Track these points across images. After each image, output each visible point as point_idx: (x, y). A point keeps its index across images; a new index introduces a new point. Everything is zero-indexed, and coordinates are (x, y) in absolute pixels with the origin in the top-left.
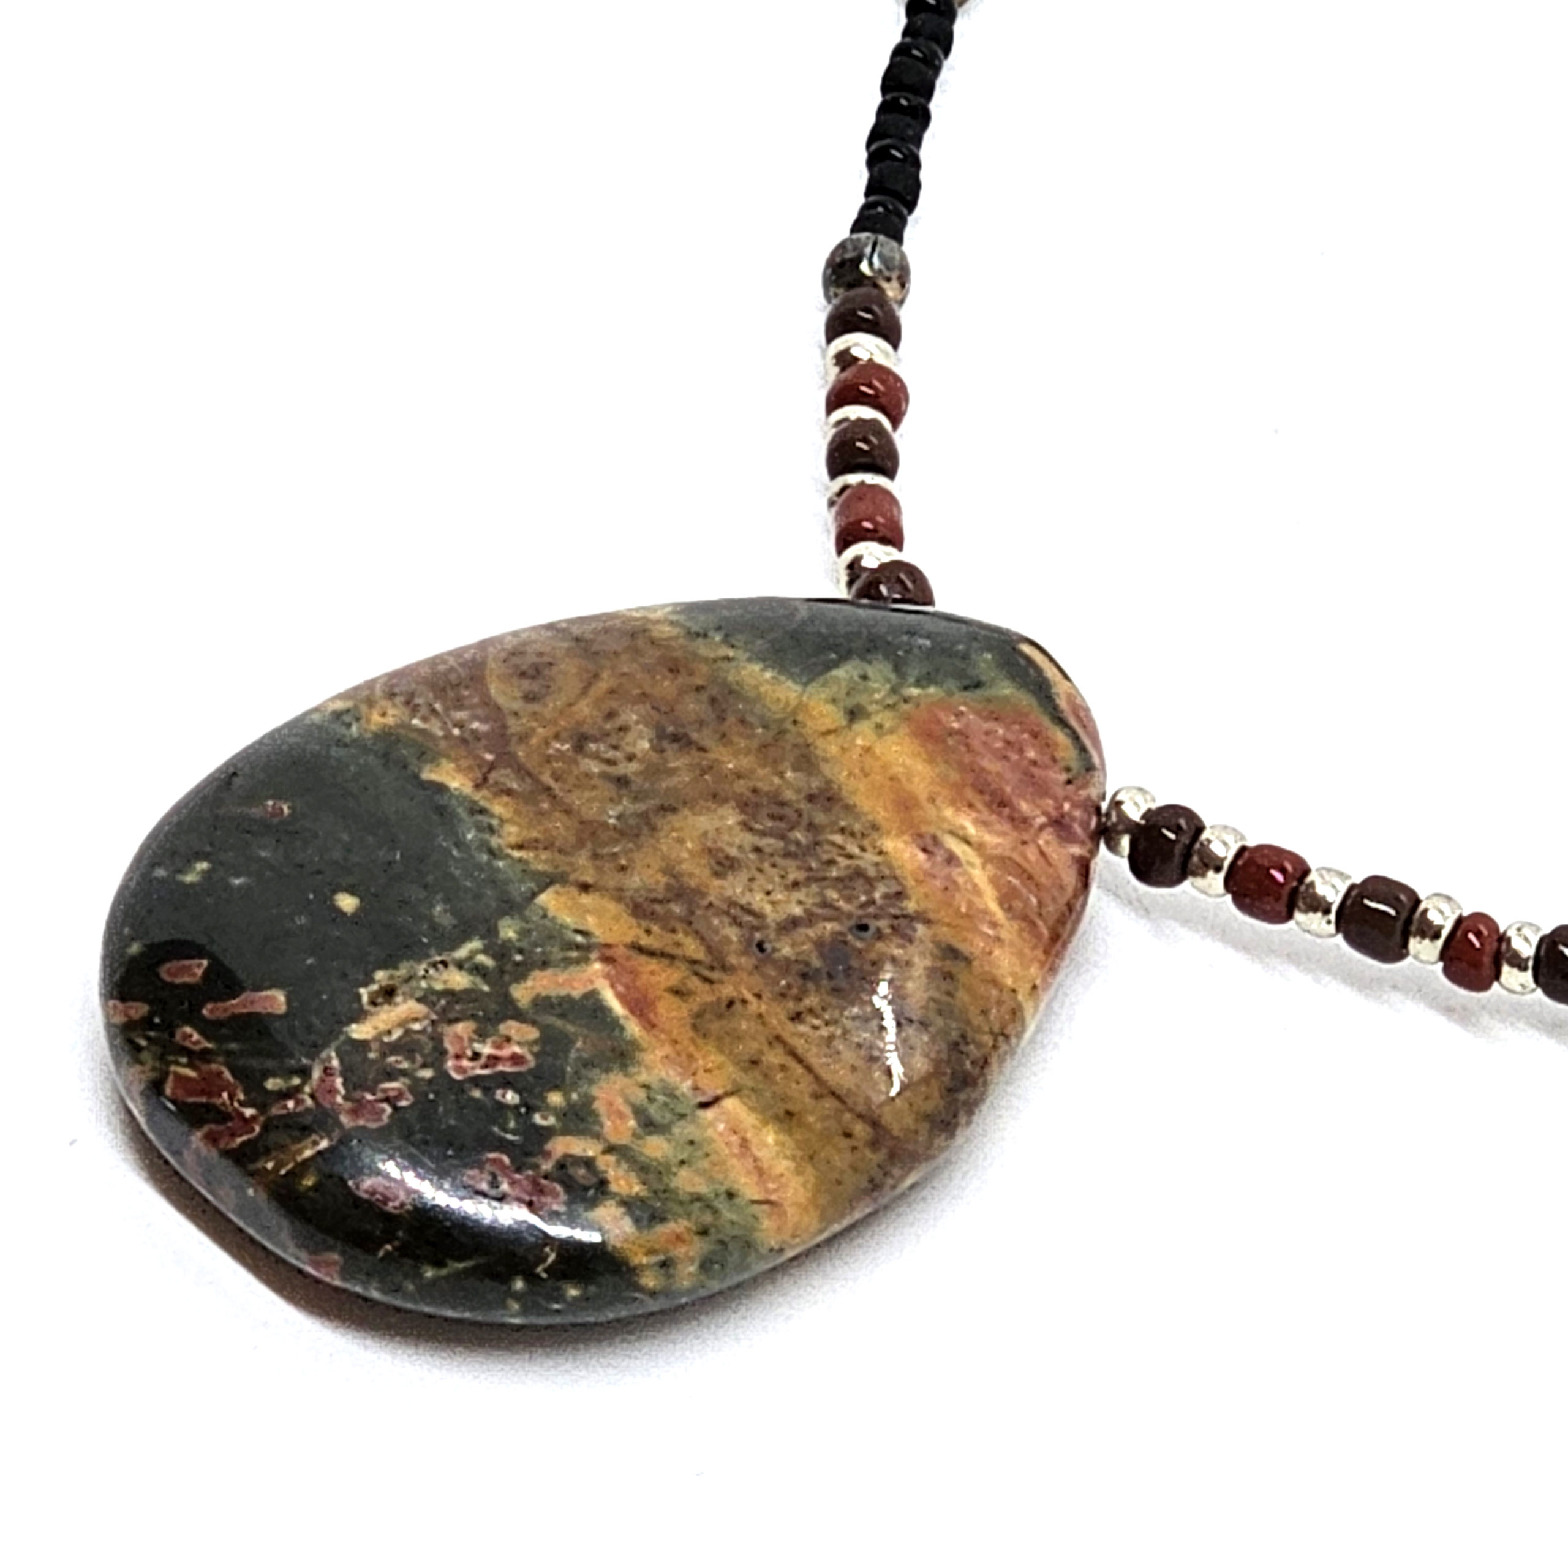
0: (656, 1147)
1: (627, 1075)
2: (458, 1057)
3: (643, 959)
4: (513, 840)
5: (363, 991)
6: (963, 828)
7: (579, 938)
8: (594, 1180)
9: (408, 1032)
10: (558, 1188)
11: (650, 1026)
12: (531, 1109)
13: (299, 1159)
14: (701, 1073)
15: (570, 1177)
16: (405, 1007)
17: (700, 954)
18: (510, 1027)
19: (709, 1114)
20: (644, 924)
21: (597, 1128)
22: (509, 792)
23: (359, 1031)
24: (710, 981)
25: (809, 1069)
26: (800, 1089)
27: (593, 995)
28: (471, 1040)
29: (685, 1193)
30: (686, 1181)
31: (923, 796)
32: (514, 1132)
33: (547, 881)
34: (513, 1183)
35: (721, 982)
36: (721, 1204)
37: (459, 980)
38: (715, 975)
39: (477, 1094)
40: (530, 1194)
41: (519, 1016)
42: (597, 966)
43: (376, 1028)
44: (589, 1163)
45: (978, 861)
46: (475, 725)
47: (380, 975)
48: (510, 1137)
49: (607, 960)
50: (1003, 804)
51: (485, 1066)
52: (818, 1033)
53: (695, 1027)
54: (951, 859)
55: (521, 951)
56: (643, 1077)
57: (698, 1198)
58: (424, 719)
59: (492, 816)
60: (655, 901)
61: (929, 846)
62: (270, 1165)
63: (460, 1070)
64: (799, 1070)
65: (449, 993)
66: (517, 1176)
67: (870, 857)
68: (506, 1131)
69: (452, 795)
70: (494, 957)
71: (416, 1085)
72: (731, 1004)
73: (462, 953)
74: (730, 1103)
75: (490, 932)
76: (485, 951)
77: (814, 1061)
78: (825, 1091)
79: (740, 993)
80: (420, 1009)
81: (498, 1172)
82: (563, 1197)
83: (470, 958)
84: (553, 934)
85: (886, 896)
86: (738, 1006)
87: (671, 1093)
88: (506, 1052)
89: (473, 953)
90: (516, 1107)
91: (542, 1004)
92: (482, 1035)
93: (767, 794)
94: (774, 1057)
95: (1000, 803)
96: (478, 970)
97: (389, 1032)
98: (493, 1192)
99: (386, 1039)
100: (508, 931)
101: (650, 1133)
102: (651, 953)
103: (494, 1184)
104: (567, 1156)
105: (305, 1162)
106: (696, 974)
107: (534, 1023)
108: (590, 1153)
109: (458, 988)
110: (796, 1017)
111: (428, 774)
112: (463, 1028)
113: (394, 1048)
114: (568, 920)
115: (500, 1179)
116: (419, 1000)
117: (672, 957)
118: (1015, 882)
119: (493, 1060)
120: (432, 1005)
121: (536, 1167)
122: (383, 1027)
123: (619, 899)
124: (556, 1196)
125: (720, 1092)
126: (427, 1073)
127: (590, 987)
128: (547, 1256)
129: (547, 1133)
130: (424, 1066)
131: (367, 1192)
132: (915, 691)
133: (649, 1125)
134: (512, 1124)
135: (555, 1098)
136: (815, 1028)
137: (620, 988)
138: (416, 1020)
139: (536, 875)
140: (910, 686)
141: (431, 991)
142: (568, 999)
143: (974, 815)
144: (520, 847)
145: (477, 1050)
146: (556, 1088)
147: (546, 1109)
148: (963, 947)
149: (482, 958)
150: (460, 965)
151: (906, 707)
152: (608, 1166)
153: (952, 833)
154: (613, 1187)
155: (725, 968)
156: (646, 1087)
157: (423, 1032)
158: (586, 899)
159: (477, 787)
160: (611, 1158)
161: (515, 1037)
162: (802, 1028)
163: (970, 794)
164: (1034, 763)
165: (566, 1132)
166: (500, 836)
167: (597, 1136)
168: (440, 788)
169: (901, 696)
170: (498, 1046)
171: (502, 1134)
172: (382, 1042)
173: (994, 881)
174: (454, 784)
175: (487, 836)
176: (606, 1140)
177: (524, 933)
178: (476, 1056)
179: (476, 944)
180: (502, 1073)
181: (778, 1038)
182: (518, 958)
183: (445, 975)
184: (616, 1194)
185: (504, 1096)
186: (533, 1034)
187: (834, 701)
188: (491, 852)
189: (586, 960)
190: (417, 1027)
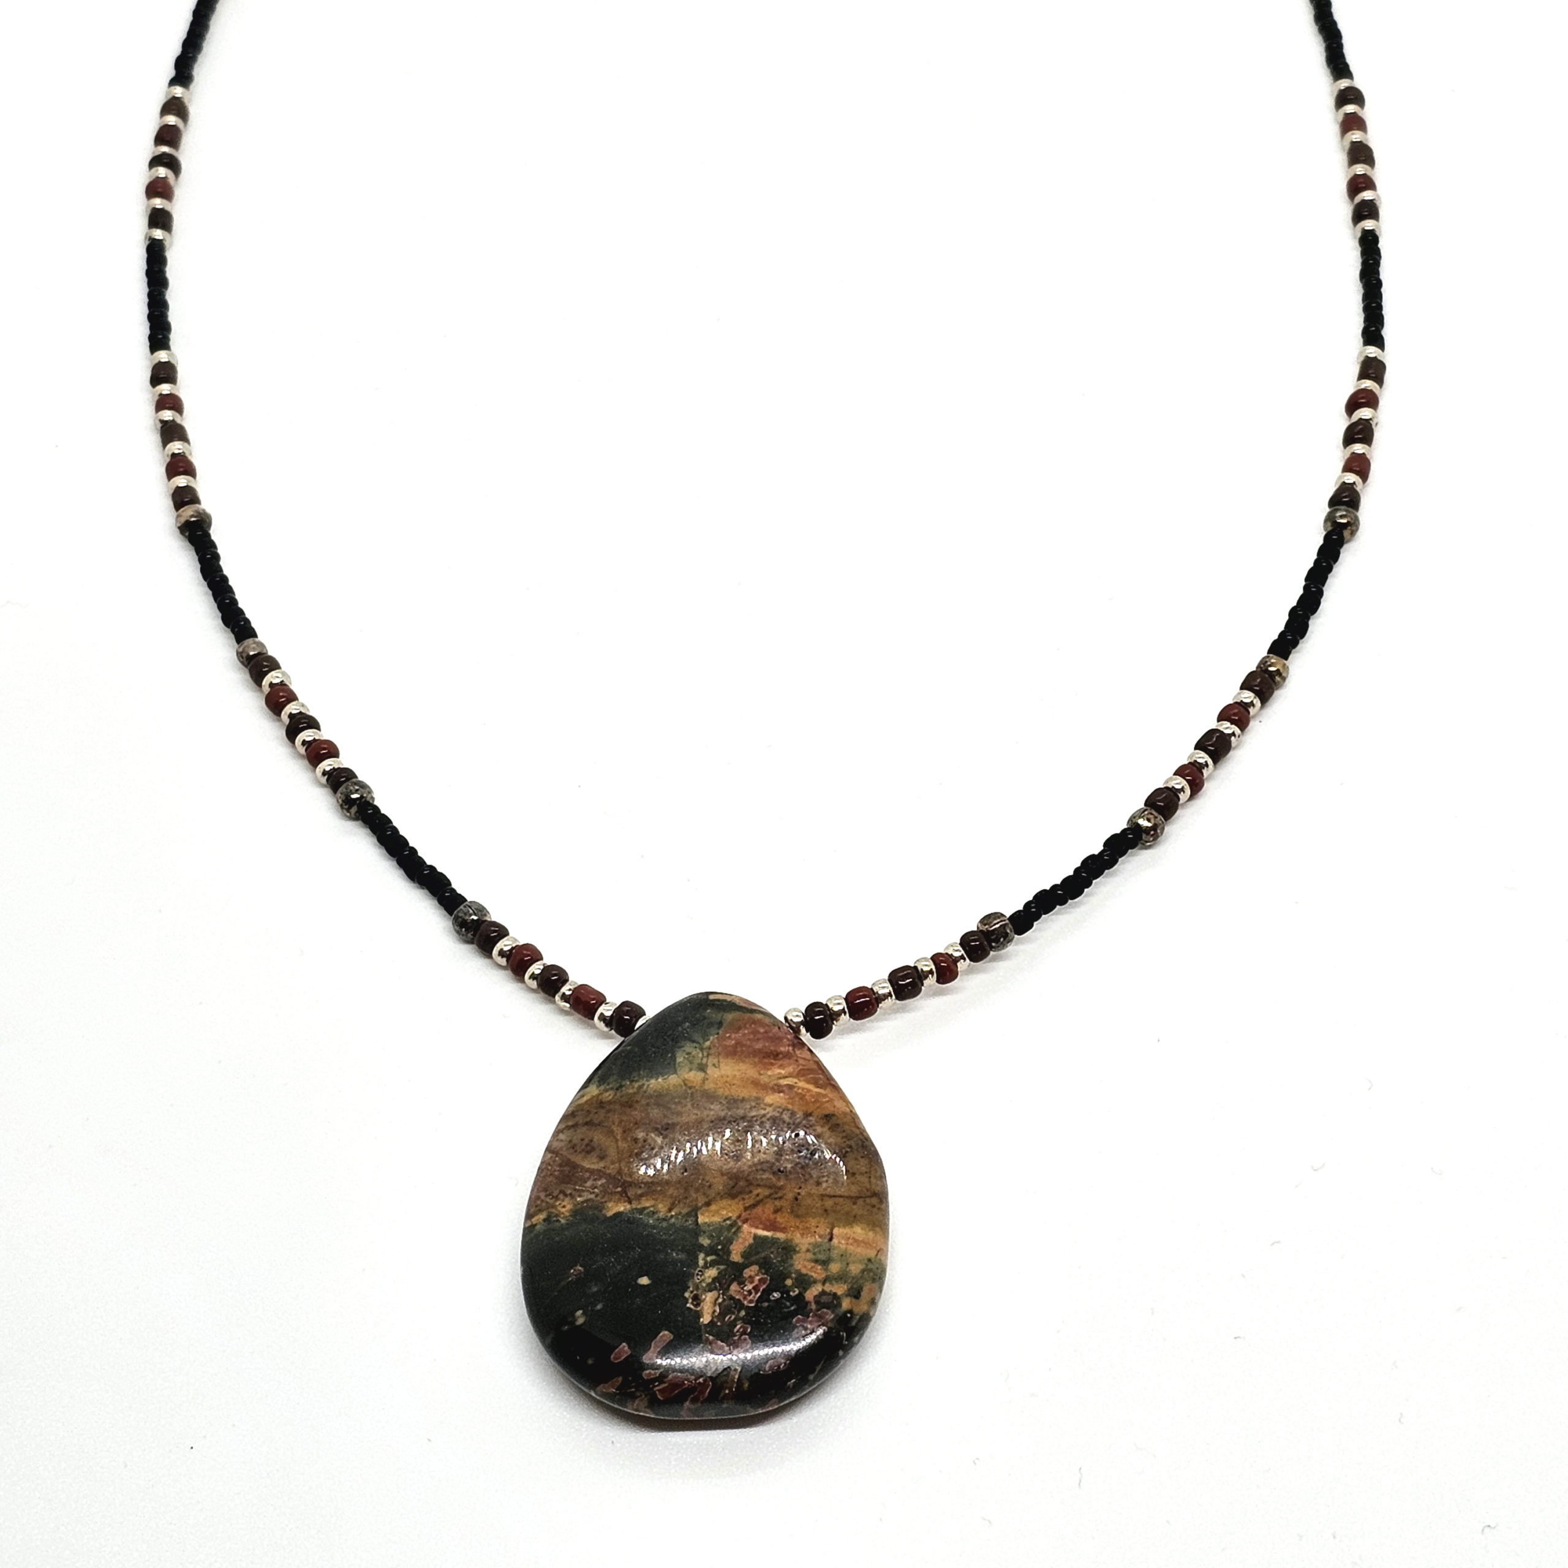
0: (835, 1268)
1: (799, 1252)
2: (745, 1298)
3: (755, 1211)
4: (666, 1209)
5: (688, 1305)
6: (779, 1073)
7: (728, 1222)
8: (831, 1297)
9: (720, 1305)
10: (825, 1310)
11: (783, 1230)
12: (788, 1293)
13: (736, 1380)
14: (817, 1230)
15: (824, 1303)
16: (709, 1298)
17: (767, 1192)
18: (747, 1273)
19: (835, 1241)
20: (739, 1198)
21: (812, 1279)
22: (641, 1196)
23: (706, 1319)
24: (781, 1198)
25: (841, 1196)
26: (847, 1206)
27: (756, 1237)
28: (742, 1288)
29: (858, 1274)
30: (855, 1269)
31: (756, 1076)
32: (792, 1305)
33: (694, 1212)
34: (811, 1323)
35: (785, 1194)
36: (870, 1266)
37: (712, 1273)
38: (779, 1195)
39: (766, 1304)
40: (820, 1321)
41: (745, 1266)
42: (745, 1226)
43: (708, 1313)
44: (823, 1293)
45: (795, 1080)
46: (599, 1183)
47: (687, 1295)
48: (792, 1308)
49: (745, 1221)
50: (778, 1055)
51: (756, 1293)
52: (829, 1182)
53: (797, 1216)
54: (790, 1087)
55: (718, 1244)
56: (804, 1248)
57: (863, 1271)
58: (580, 1196)
59: (648, 1208)
60: (733, 1187)
61: (779, 1089)
62: (727, 1391)
63: (751, 1301)
64: (841, 1199)
65: (714, 1280)
66: (810, 1319)
67: (769, 1109)
68: (789, 1308)
69: (626, 1213)
70: (712, 1255)
71: (743, 1320)
72: (796, 1199)
73: (701, 1262)
74: (836, 1231)
75: (701, 1248)
76: (707, 1255)
77: (838, 1193)
78: (854, 1199)
79: (795, 1193)
80: (714, 1294)
81: (803, 1324)
82: (829, 1312)
83: (706, 1263)
84: (720, 1229)
85: (790, 1118)
86: (799, 1197)
87: (816, 1245)
88: (756, 1282)
89: (704, 1259)
90: (782, 1297)
91: (746, 1255)
92: (742, 1283)
93: (715, 1119)
94: (829, 1203)
95: (776, 1055)
96: (713, 1264)
97: (714, 1311)
98: (809, 1332)
99: (716, 1314)
100: (705, 1241)
101: (828, 1265)
102: (754, 1206)
103: (806, 1329)
104: (815, 1297)
105: (738, 1379)
106: (776, 1199)
107: (752, 1264)
108: (820, 1290)
109: (716, 1275)
110: (818, 1184)
111: (610, 1214)
112: (734, 1287)
113: (722, 1315)
114: (717, 1219)
115: (805, 1325)
116: (710, 1291)
117: (761, 1201)
118: (812, 1076)
119: (756, 1289)
120: (715, 1289)
121: (811, 1310)
122: (710, 1311)
123: (722, 1198)
124: (827, 1314)
125: (828, 1230)
126: (743, 1313)
127: (752, 1235)
128: (843, 1335)
129: (801, 1296)
130: (739, 1312)
131: (769, 1370)
132: (708, 1043)
133: (825, 1263)
134: (788, 1304)
135: (789, 1282)
136: (827, 1181)
137: (760, 1226)
138: (717, 1299)
139: (688, 1214)
140: (704, 1043)
141: (708, 1285)
142: (750, 1246)
143: (776, 1066)
144: (670, 1210)
145: (747, 1290)
146: (785, 1279)
147: (791, 1289)
148: (827, 1112)
149: (709, 1259)
150: (706, 1267)
151: (712, 1051)
152: (828, 1288)
153: (780, 1078)
154: (839, 1293)
155: (780, 1188)
156: (808, 1250)
157: (724, 1300)
158: (713, 1207)
159: (630, 1203)
160: (827, 1285)
161: (753, 1274)
162: (824, 1185)
163: (766, 1061)
164: (766, 1032)
165: (805, 1290)
166: (660, 1212)
167: (815, 1282)
168: (618, 1215)
169: (706, 1048)
170: (752, 1282)
171: (789, 1310)
172: (716, 1316)
173: (808, 1082)
174: (622, 1209)
175: (656, 1216)
176: (820, 1281)
177: (711, 1237)
178: (750, 1292)
179: (701, 1256)
180: (764, 1290)
181: (822, 1195)
182: (719, 1247)
183: (707, 1275)
184: (842, 1295)
185: (774, 1296)
186: (755, 1268)
187: (691, 1070)
188: (664, 1220)
189: (739, 1228)
190: (720, 1300)
